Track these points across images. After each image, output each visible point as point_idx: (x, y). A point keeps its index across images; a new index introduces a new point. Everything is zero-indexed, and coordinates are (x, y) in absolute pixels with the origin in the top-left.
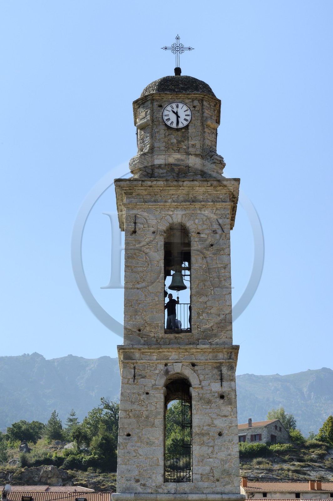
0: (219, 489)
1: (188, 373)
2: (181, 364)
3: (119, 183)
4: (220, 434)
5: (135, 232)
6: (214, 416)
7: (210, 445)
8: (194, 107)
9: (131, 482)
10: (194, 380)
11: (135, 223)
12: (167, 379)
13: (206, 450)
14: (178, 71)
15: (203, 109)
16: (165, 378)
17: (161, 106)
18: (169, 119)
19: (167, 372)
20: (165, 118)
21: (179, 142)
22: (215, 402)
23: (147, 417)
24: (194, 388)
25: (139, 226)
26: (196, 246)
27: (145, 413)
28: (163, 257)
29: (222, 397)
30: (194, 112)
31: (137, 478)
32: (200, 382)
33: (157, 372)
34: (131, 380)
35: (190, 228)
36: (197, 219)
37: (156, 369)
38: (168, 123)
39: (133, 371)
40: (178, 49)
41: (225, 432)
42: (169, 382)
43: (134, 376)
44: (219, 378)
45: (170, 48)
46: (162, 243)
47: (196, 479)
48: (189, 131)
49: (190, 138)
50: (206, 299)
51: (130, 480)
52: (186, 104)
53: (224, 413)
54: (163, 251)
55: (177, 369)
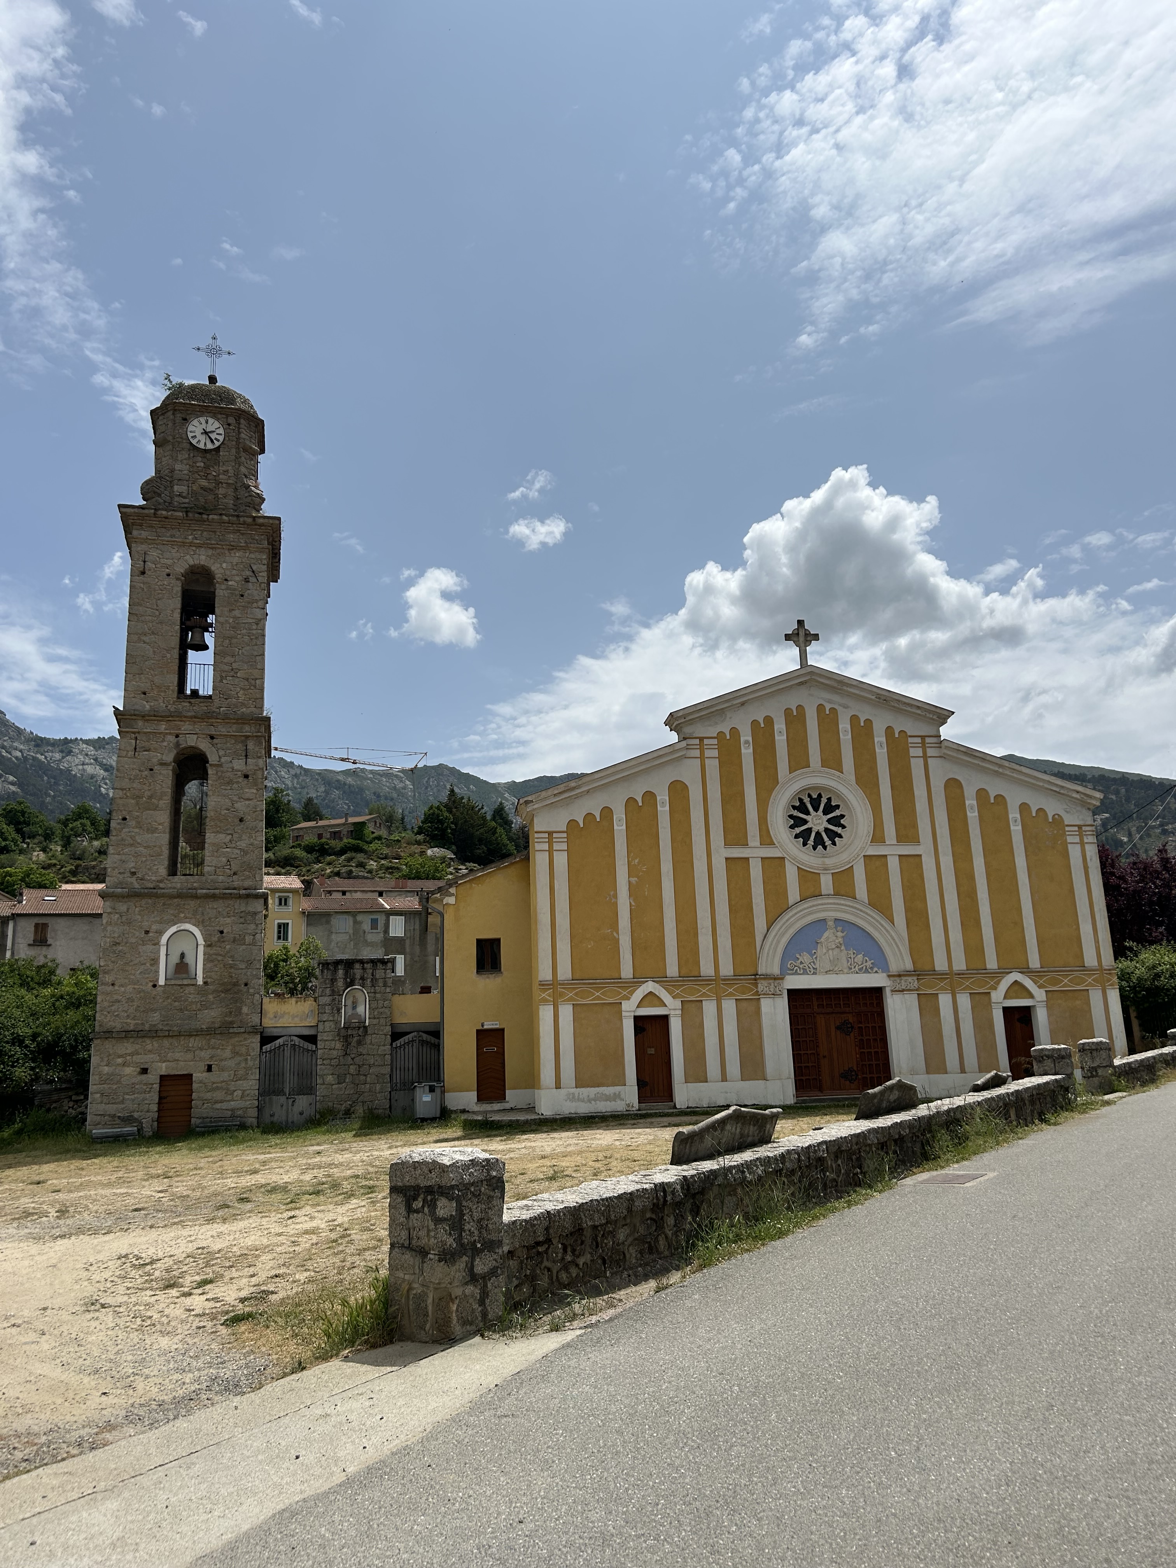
0: (236, 884)
1: (204, 745)
2: (196, 736)
3: (123, 510)
4: (241, 820)
5: (143, 573)
6: (235, 798)
7: (229, 832)
8: (229, 425)
9: (126, 875)
10: (212, 758)
11: (144, 562)
12: (177, 753)
13: (223, 838)
14: (212, 379)
15: (239, 428)
16: (175, 752)
17: (185, 419)
18: (194, 437)
19: (177, 744)
20: (190, 435)
21: (207, 467)
22: (238, 782)
23: (150, 797)
24: (211, 765)
25: (149, 565)
26: (221, 592)
27: (147, 793)
28: (179, 606)
29: (246, 776)
30: (229, 431)
31: (133, 870)
32: (220, 757)
33: (165, 744)
34: (131, 753)
35: (216, 572)
36: (224, 562)
37: (163, 741)
38: (194, 442)
39: (134, 742)
40: (214, 352)
41: (247, 818)
42: (182, 757)
43: (135, 749)
44: (244, 754)
45: (203, 350)
46: (179, 589)
47: (208, 872)
48: (221, 453)
49: (221, 464)
50: (233, 660)
51: (124, 873)
52: (218, 420)
53: (247, 796)
54: (180, 599)
55: (191, 741)
